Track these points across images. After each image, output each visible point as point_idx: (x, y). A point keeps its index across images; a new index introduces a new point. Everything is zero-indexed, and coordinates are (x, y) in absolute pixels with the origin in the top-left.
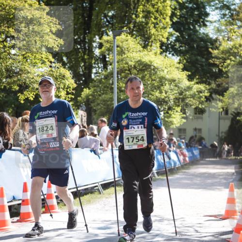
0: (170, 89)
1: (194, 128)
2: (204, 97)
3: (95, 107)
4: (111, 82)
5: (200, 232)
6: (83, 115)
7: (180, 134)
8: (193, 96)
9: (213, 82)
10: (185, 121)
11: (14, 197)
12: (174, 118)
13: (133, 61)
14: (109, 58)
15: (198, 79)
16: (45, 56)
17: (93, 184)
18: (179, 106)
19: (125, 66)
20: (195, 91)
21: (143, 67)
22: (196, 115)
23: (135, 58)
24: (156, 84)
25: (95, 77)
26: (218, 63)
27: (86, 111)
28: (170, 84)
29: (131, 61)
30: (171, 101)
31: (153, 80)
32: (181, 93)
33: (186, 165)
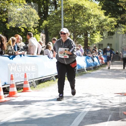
0: (94, 21)
1: (108, 43)
2: (114, 25)
3: (50, 31)
4: (60, 16)
5: (112, 103)
6: (43, 36)
7: (100, 47)
8: (107, 25)
9: (119, 17)
10: (102, 39)
11: (5, 83)
12: (96, 38)
13: (73, 4)
14: (58, 2)
15: (110, 14)
16: (22, 1)
17: (50, 75)
18: (99, 31)
19: (68, 7)
20: (109, 21)
21: (78, 8)
22: (109, 36)
23: (73, 2)
24: (86, 18)
25: (50, 14)
26: (122, 5)
27: (45, 34)
28: (94, 18)
29: (72, 4)
30: (95, 28)
31: (84, 15)
32: (100, 23)
33: (103, 65)
